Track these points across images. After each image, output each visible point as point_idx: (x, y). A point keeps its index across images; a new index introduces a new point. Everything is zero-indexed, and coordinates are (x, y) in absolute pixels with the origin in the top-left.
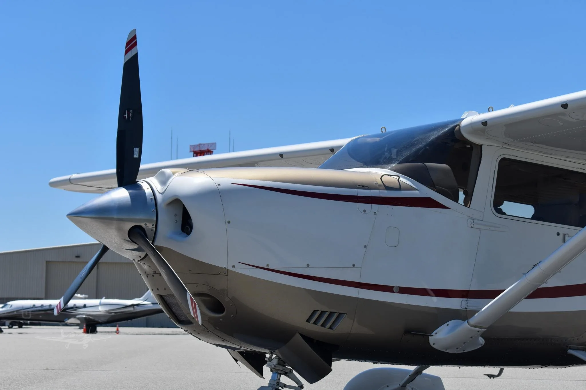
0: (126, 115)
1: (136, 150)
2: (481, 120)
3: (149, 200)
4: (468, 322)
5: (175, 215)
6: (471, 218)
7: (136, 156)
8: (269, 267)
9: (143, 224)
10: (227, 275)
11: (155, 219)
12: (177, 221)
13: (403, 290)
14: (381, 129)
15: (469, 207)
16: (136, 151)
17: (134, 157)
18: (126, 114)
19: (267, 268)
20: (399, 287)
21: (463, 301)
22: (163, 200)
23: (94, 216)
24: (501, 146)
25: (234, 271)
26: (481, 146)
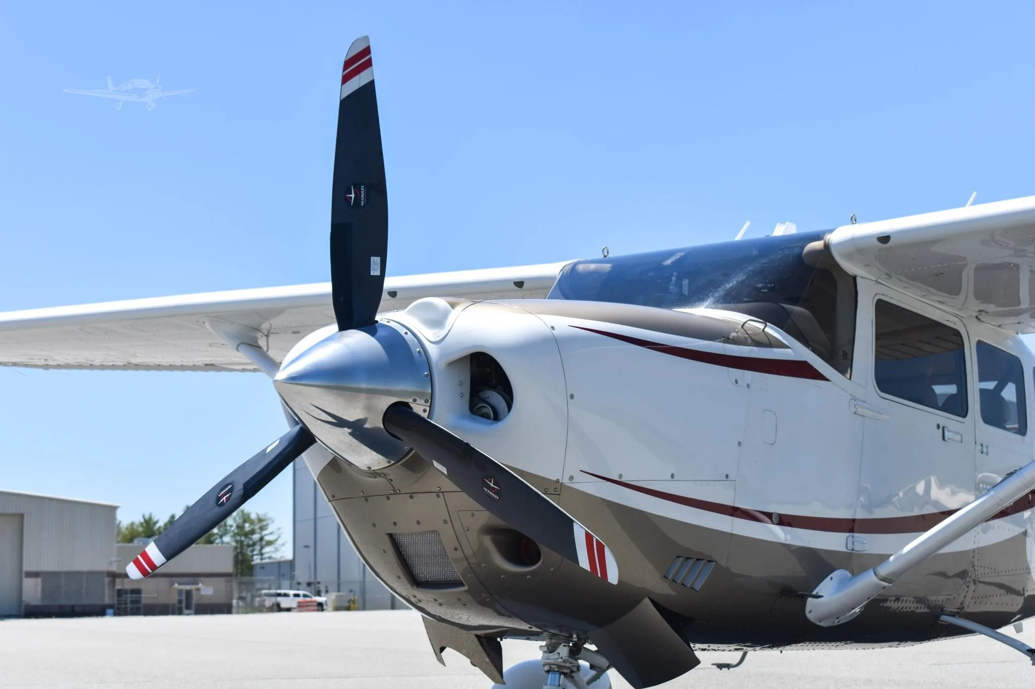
0: (353, 196)
1: (375, 261)
2: (875, 233)
3: (416, 355)
4: (875, 573)
5: (460, 384)
6: (853, 398)
7: (375, 271)
8: (623, 480)
9: (410, 401)
10: (559, 495)
11: (430, 391)
12: (462, 395)
13: (784, 521)
14: (603, 251)
15: (850, 379)
16: (374, 263)
17: (372, 273)
18: (351, 194)
19: (620, 480)
20: (779, 514)
21: (850, 538)
22: (442, 356)
23: (326, 383)
24: (875, 280)
25: (572, 486)
26: (854, 278)
